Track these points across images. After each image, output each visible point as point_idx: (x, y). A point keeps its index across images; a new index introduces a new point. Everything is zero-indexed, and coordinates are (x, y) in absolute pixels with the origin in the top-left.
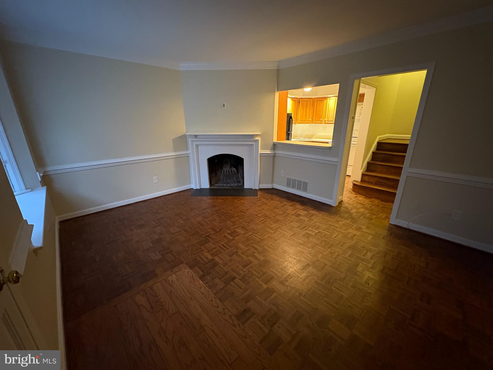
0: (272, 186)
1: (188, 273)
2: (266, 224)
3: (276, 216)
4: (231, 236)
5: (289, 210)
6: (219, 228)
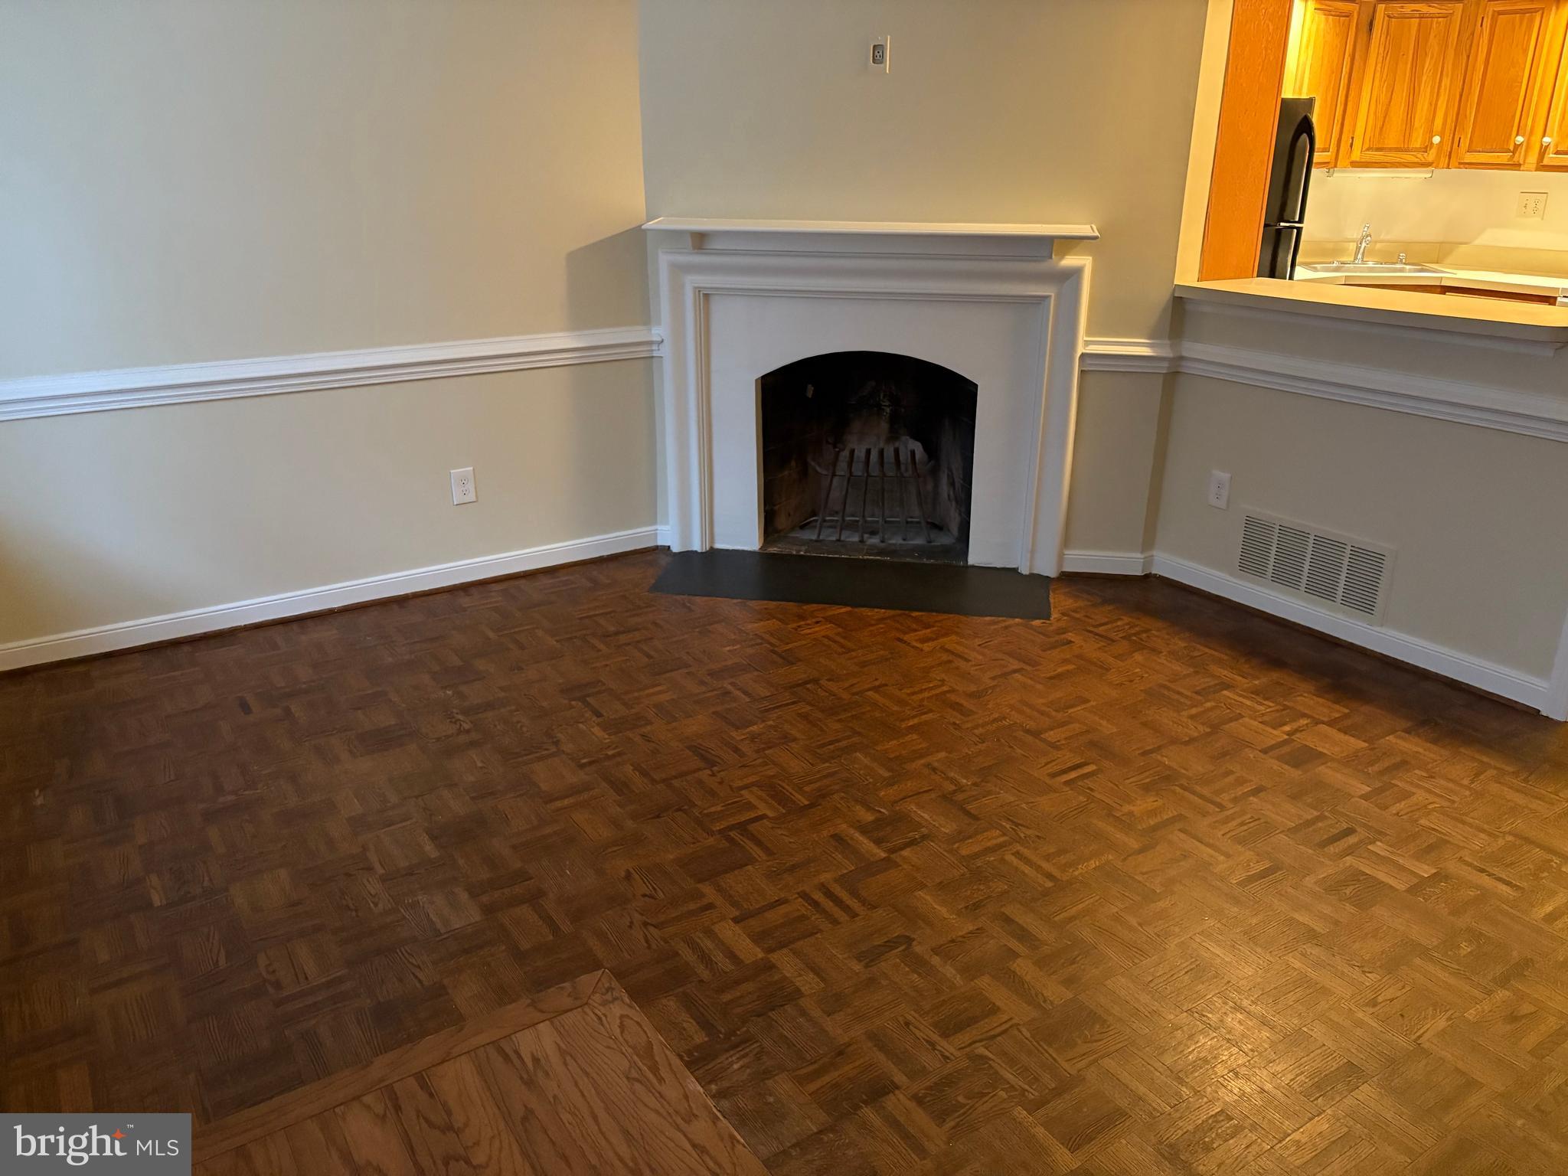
0: (1148, 562)
1: (622, 1027)
2: (1092, 790)
3: (1159, 748)
4: (878, 842)
5: (1247, 719)
6: (807, 789)
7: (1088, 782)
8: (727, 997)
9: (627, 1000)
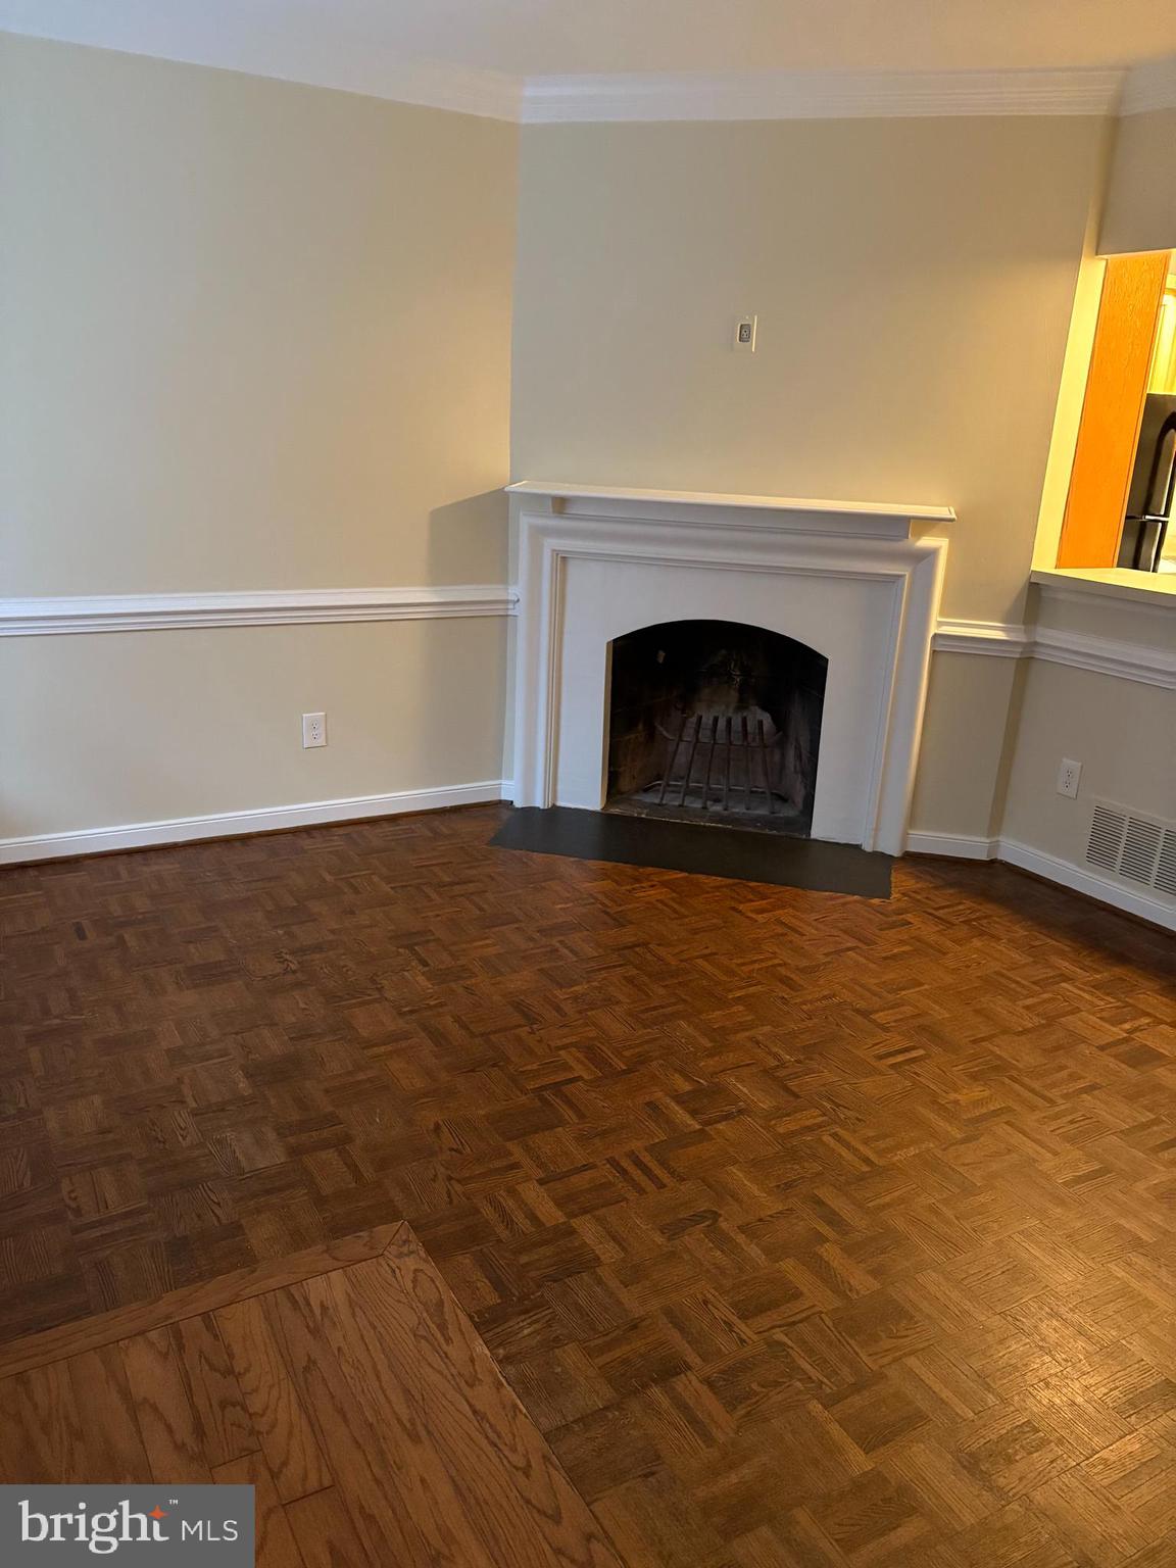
0: (994, 846)
1: (415, 1281)
2: (918, 1075)
3: (994, 1036)
4: (694, 1113)
5: (1084, 1014)
6: (627, 1053)
7: (915, 1068)
8: (524, 1259)
9: (422, 1253)
